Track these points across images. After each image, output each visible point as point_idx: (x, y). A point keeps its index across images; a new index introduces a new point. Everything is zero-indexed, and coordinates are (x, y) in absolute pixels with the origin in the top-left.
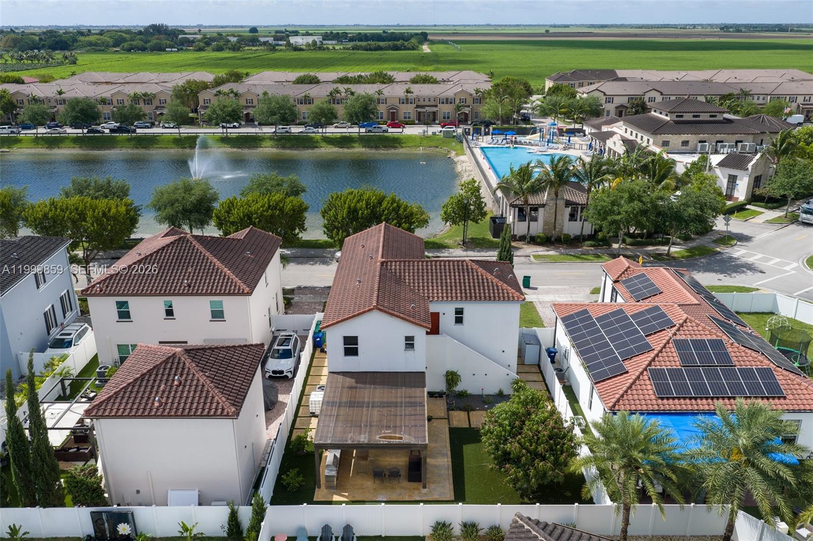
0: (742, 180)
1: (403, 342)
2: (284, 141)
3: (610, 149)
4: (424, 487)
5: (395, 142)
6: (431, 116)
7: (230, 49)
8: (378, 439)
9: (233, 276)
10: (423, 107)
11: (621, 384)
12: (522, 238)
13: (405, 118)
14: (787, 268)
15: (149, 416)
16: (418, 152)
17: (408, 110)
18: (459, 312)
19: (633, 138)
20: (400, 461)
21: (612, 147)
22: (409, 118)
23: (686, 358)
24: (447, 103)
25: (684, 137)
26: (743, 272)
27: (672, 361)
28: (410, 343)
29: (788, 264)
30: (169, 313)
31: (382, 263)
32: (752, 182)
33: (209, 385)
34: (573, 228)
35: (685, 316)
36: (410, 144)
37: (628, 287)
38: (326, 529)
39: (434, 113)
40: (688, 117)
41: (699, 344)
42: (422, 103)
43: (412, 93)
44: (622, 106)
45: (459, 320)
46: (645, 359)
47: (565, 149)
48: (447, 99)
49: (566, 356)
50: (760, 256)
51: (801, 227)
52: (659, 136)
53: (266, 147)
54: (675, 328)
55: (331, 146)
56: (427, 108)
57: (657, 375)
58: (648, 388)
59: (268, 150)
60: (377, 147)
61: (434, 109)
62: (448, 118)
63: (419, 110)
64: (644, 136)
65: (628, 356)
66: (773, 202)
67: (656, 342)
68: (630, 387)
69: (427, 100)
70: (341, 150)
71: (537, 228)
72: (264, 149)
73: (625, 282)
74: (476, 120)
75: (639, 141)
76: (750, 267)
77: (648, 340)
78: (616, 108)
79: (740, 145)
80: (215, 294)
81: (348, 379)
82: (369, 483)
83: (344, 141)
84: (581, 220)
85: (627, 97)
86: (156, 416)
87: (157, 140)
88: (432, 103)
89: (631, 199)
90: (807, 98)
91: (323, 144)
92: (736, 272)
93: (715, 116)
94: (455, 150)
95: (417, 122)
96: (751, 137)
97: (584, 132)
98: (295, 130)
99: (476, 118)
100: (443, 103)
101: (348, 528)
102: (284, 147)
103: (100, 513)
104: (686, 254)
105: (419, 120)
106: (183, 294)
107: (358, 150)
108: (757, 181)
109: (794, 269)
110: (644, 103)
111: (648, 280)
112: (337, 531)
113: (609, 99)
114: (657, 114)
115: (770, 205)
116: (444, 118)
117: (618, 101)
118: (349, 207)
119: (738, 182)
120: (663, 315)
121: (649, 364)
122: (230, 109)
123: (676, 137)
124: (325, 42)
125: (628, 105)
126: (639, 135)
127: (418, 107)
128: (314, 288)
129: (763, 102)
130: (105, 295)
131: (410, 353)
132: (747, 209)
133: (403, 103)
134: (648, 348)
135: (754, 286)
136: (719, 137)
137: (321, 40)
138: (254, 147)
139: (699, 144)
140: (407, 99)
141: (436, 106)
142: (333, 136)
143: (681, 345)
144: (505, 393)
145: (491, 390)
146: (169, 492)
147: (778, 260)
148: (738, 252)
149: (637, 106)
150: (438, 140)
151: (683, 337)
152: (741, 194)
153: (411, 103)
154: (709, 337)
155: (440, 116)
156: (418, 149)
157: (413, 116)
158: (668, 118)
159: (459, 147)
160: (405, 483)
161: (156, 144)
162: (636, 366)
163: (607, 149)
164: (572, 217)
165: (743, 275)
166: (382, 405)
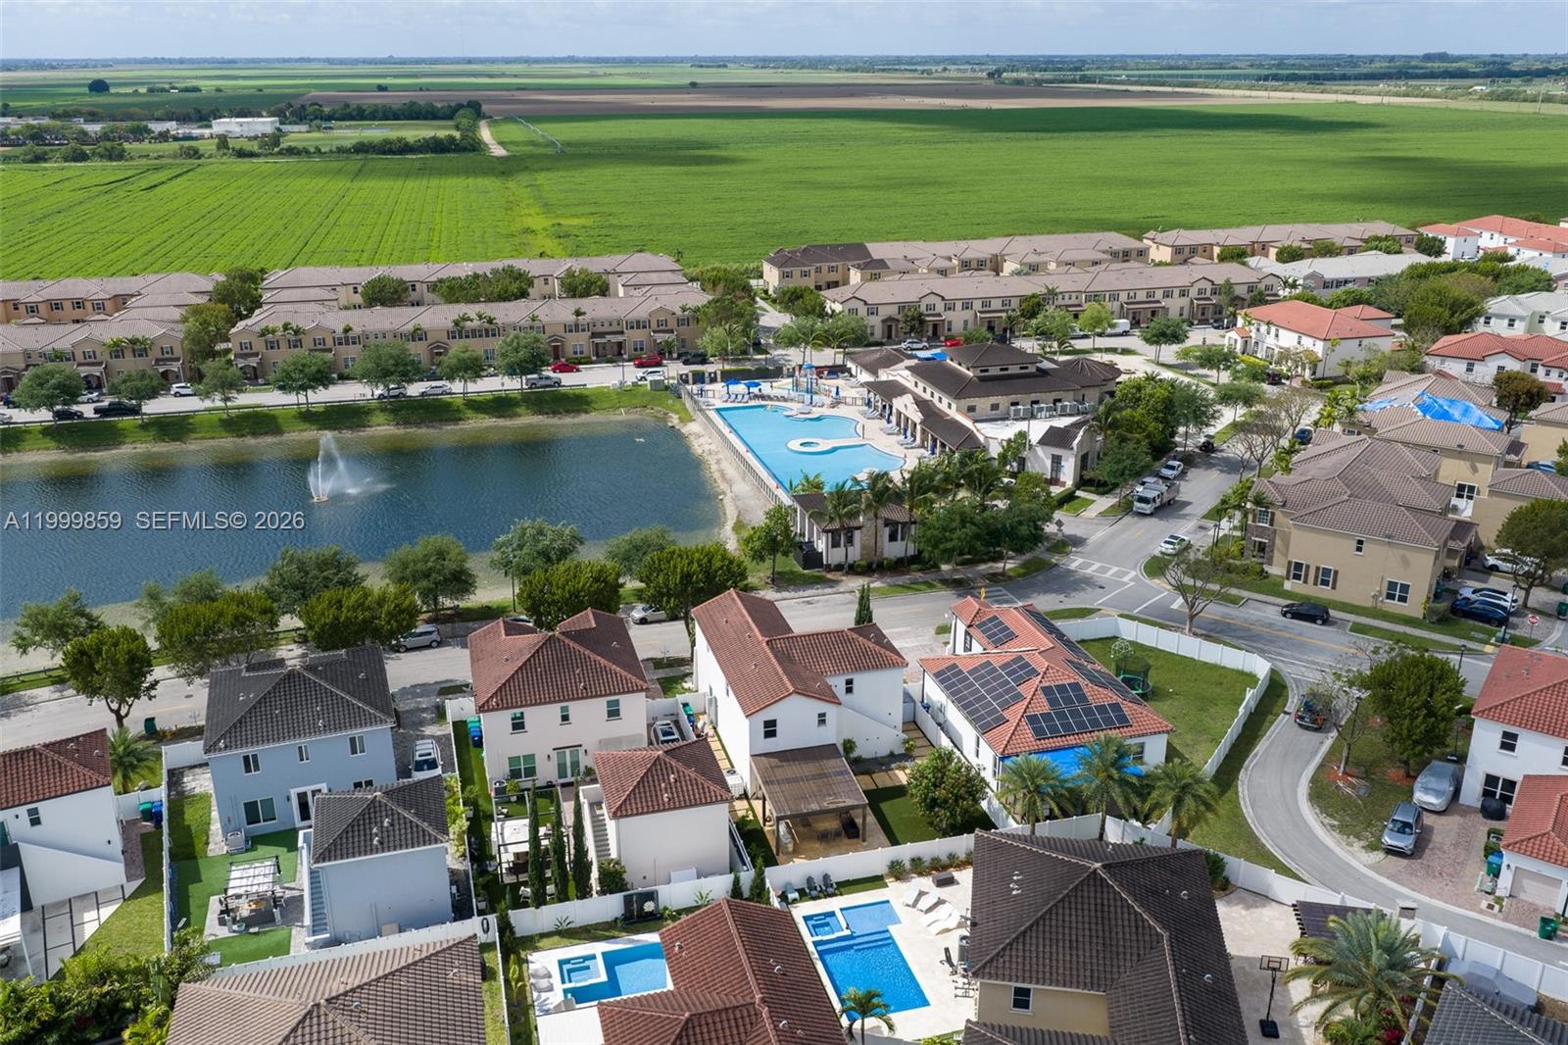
0: (1067, 461)
1: (816, 719)
2: (401, 409)
3: (899, 414)
4: (864, 841)
5: (579, 402)
6: (615, 348)
8: (815, 807)
9: (624, 673)
10: (602, 335)
11: (1005, 731)
12: (839, 568)
13: (575, 353)
14: (1126, 579)
15: (664, 810)
16: (619, 418)
17: (579, 342)
18: (849, 682)
19: (927, 396)
20: (833, 824)
21: (903, 410)
22: (582, 353)
23: (1053, 702)
24: (638, 328)
25: (993, 400)
26: (1083, 589)
27: (1042, 706)
28: (822, 719)
29: (1126, 574)
30: (565, 718)
31: (767, 643)
32: (1079, 463)
34: (894, 550)
35: (1046, 664)
36: (605, 405)
37: (984, 632)
38: (810, 880)
39: (620, 345)
40: (994, 371)
41: (1061, 688)
42: (599, 329)
43: (584, 313)
44: (890, 319)
45: (849, 690)
46: (1020, 707)
47: (833, 406)
48: (638, 322)
49: (941, 710)
50: (1097, 565)
51: (1136, 519)
52: (963, 401)
53: (379, 425)
54: (1039, 677)
55: (483, 416)
56: (608, 337)
57: (1032, 720)
58: (1028, 732)
59: (382, 429)
60: (555, 413)
61: (620, 338)
62: (642, 349)
63: (597, 340)
64: (943, 397)
65: (1005, 706)
66: (1102, 487)
67: (1027, 690)
68: (1013, 734)
69: (606, 324)
70: (501, 422)
71: (855, 553)
72: (379, 428)
73: (979, 626)
74: (683, 350)
75: (936, 400)
76: (1087, 582)
77: (1019, 689)
78: (883, 321)
79: (1059, 405)
80: (610, 694)
81: (772, 760)
82: (817, 845)
83: (500, 405)
84: (902, 539)
85: (897, 306)
87: (190, 424)
88: (615, 328)
89: (963, 524)
90: (1132, 294)
91: (469, 413)
92: (1075, 590)
93: (1026, 368)
94: (676, 412)
95: (594, 358)
96: (1071, 395)
97: (849, 371)
98: (415, 389)
99: (683, 347)
100: (632, 328)
101: (826, 877)
102: (407, 423)
103: (631, 895)
104: (1022, 571)
105: (597, 356)
106: (583, 698)
107: (527, 420)
108: (1083, 462)
109: (1132, 580)
110: (921, 315)
111: (1001, 623)
112: (818, 881)
113: (873, 310)
114: (954, 364)
115: (1101, 489)
116: (636, 350)
117: (885, 312)
119: (1063, 463)
120: (1027, 665)
121: (1025, 712)
123: (983, 400)
124: (283, 127)
125: (900, 317)
126: (937, 395)
127: (594, 335)
129: (1076, 302)
130: (503, 709)
131: (822, 728)
132: (1078, 497)
133: (571, 331)
134: (1019, 697)
135: (1095, 605)
136: (1034, 396)
137: (278, 125)
138: (358, 426)
139: (1013, 408)
140: (577, 326)
141: (622, 333)
142: (481, 398)
143: (1047, 691)
144: (896, 753)
145: (884, 752)
146: (672, 874)
147: (1115, 569)
148: (1075, 562)
149: (913, 319)
150: (644, 394)
151: (1048, 684)
152: (1068, 475)
153: (583, 330)
154: (1069, 681)
155: (629, 348)
156: (617, 412)
157: (588, 350)
158: (970, 374)
159: (678, 406)
160: (847, 841)
161: (193, 431)
162: (1015, 713)
163: (894, 411)
164: (893, 538)
165: (1082, 594)
166: (814, 777)
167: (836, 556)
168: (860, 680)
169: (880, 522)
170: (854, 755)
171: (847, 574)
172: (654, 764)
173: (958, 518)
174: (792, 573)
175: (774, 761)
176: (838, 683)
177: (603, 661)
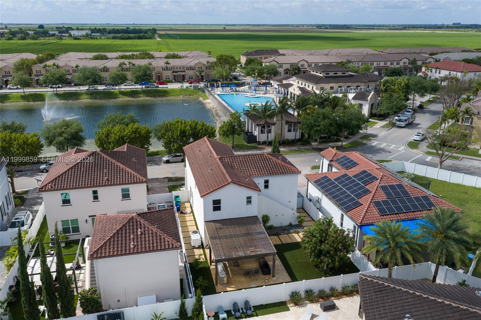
0: (365, 106)
1: (245, 200)
2: (93, 94)
3: (291, 93)
4: (273, 276)
5: (165, 93)
6: (182, 77)
7: (31, 39)
8: (241, 254)
9: (133, 172)
10: (177, 72)
11: (361, 211)
12: (264, 143)
13: (166, 79)
14: (400, 149)
15: (130, 254)
16: (180, 98)
17: (169, 73)
18: (267, 182)
19: (303, 86)
20: (254, 265)
21: (293, 91)
22: (169, 79)
23: (388, 194)
24: (191, 70)
25: (331, 85)
26: (381, 153)
27: (382, 197)
28: (249, 200)
29: (400, 147)
30: (96, 198)
31: (220, 159)
32: (370, 106)
33: (159, 232)
34: (290, 136)
35: (382, 174)
36: (174, 94)
37: (339, 163)
38: (235, 304)
39: (184, 76)
40: (332, 74)
41: (392, 187)
42: (176, 70)
43: (170, 64)
44: (287, 69)
45: (266, 187)
46: (369, 197)
47: (264, 94)
48: (191, 67)
49: (318, 201)
50: (385, 144)
51: (398, 129)
52: (318, 85)
53: (84, 99)
54: (379, 180)
55: (126, 97)
56: (179, 73)
57: (377, 204)
58: (375, 211)
59: (85, 100)
60: (154, 96)
61: (184, 73)
62: (192, 78)
63: (175, 74)
64: (310, 85)
65: (359, 196)
66: (382, 117)
67: (373, 187)
68: (366, 212)
69: (179, 68)
70: (132, 99)
71: (272, 137)
72: (83, 100)
73: (336, 161)
74: (208, 79)
75: (307, 87)
76: (382, 150)
77: (367, 187)
78: (284, 70)
79: (359, 88)
81: (217, 224)
82: (243, 279)
83: (133, 94)
84: (294, 131)
85: (290, 65)
86: (134, 253)
87: (9, 97)
88: (182, 70)
89: (324, 118)
90: (378, 63)
91: (121, 96)
92: (377, 153)
93: (345, 73)
94: (202, 97)
95: (174, 81)
96: (363, 84)
97: (271, 84)
98: (101, 88)
99: (208, 78)
100: (188, 70)
101: (247, 303)
102: (95, 98)
103: (103, 315)
104: (350, 145)
105: (175, 80)
106: (105, 186)
107: (143, 98)
108: (372, 106)
109: (403, 149)
110: (299, 68)
111: (349, 159)
112: (241, 305)
113: (281, 66)
114: (315, 73)
115: (380, 118)
116: (190, 78)
117: (285, 67)
118: (181, 130)
119: (363, 107)
120: (370, 175)
121: (372, 199)
122: (58, 76)
123: (327, 85)
124: (93, 34)
125: (290, 69)
126: (307, 85)
127: (173, 72)
128: (158, 179)
129: (358, 66)
131: (249, 206)
132: (370, 121)
133: (165, 70)
134: (367, 192)
135: (388, 159)
136: (348, 84)
137: (90, 33)
138: (76, 99)
139: (339, 88)
140: (167, 68)
141: (184, 71)
142: (124, 91)
143: (384, 188)
144: (293, 224)
145: (286, 223)
146: (138, 298)
147: (394, 146)
148: (374, 143)
149: (296, 69)
150: (190, 91)
151: (384, 184)
153: (170, 70)
154: (396, 183)
155: (187, 77)
156: (179, 97)
157: (171, 78)
158: (322, 75)
159: (203, 94)
160: (262, 276)
161: (9, 99)
162: (366, 200)
163: (289, 93)
164: (289, 131)
165: (381, 154)
166: (243, 235)
167: (262, 138)
168: (274, 181)
169: (284, 122)
170: (269, 224)
171: (268, 145)
172: (129, 222)
173: (321, 116)
174: (242, 145)
175: (218, 225)
176: (260, 182)
177: (122, 166)
